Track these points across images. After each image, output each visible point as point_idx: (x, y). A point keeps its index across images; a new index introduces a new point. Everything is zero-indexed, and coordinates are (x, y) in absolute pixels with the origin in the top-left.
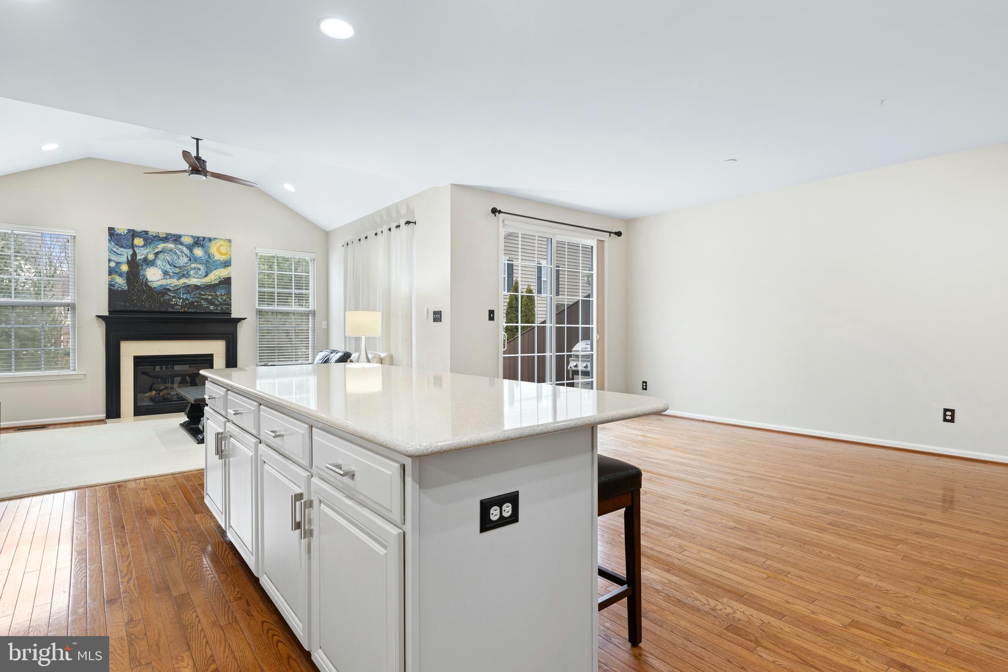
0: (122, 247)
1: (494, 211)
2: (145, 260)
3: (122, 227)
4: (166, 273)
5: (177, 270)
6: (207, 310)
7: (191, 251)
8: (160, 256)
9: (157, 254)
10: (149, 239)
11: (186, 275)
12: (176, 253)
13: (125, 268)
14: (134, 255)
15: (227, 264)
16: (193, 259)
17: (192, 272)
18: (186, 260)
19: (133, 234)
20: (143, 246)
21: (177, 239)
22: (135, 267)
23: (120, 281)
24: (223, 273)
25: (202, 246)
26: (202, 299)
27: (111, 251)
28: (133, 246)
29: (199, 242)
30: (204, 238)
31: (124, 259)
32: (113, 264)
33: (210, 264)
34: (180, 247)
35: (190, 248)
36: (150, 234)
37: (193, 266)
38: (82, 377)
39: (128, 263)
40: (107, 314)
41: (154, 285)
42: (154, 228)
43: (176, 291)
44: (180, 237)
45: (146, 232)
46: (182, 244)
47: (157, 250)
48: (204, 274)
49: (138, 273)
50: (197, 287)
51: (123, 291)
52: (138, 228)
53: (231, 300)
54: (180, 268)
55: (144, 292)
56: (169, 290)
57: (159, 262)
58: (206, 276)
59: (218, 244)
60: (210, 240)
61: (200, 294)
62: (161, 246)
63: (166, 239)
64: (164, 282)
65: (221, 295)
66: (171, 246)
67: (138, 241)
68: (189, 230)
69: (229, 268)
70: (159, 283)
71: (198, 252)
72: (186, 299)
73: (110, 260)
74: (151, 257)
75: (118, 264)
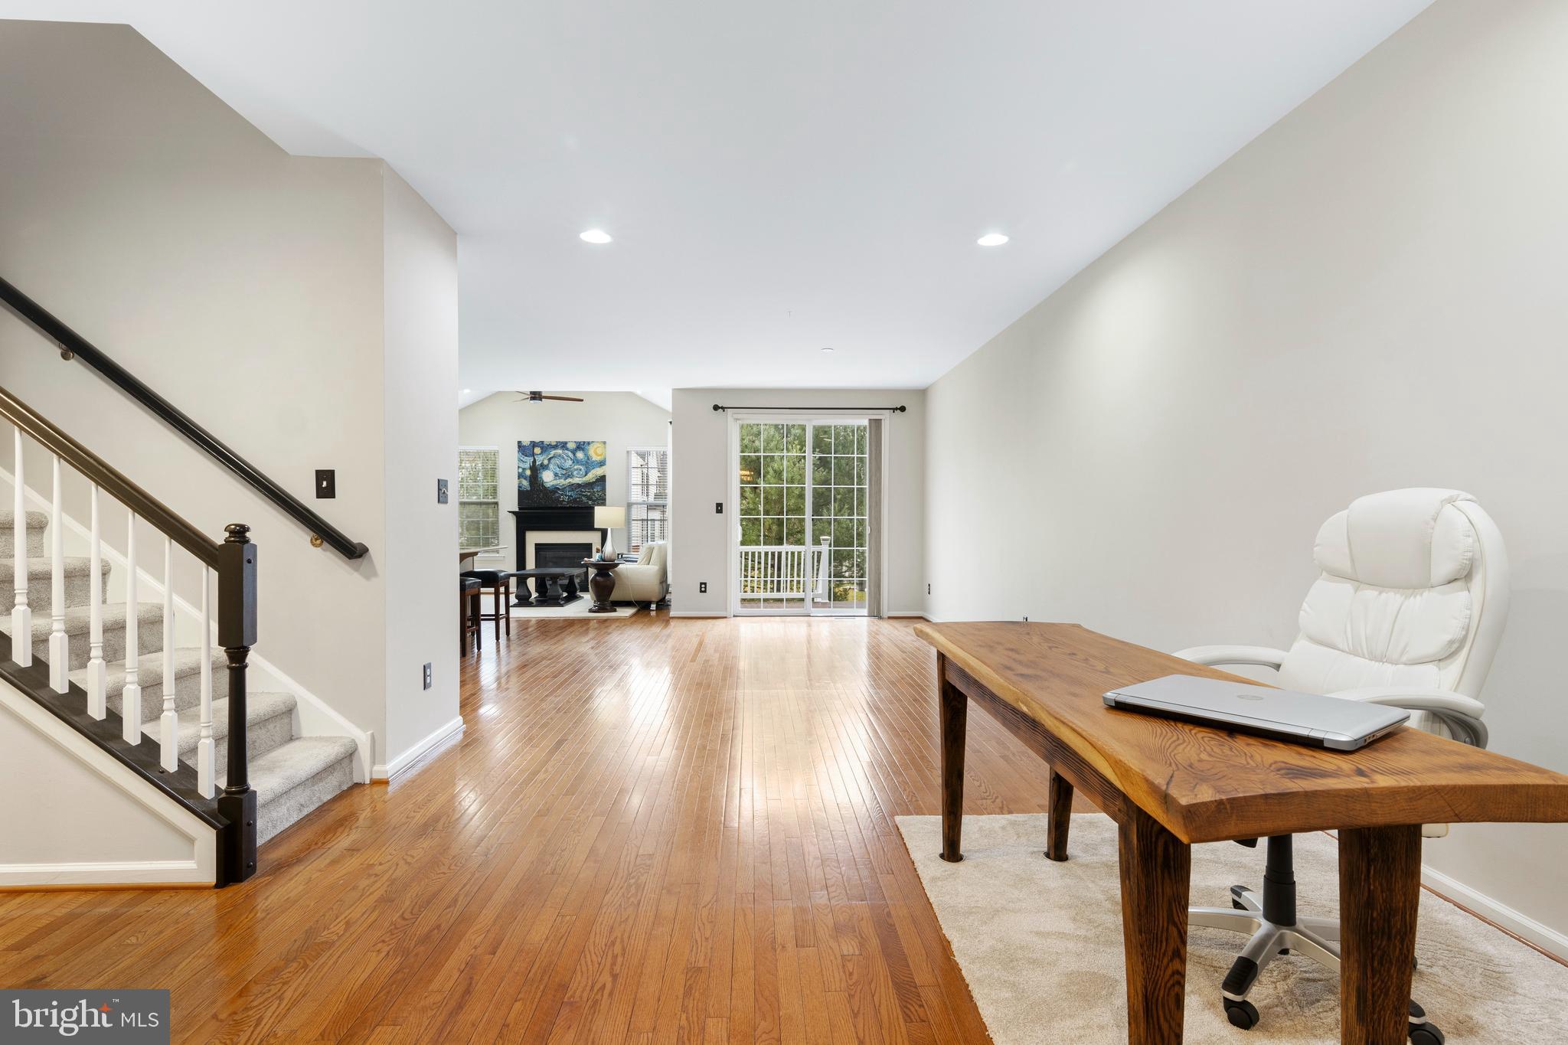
0: (526, 456)
1: (716, 408)
2: (542, 465)
3: (526, 441)
4: (556, 475)
5: (565, 472)
6: (587, 505)
7: (574, 454)
8: (552, 461)
9: (550, 459)
10: (545, 447)
11: (570, 476)
12: (563, 458)
13: (528, 473)
14: (534, 461)
15: (602, 463)
16: (576, 461)
17: (575, 473)
18: (570, 462)
19: (534, 444)
20: (540, 454)
21: (563, 445)
22: (536, 470)
23: (525, 483)
24: (598, 472)
25: (583, 450)
26: (584, 496)
27: (520, 460)
28: (533, 455)
29: (581, 446)
30: (584, 442)
31: (527, 466)
32: (520, 470)
33: (589, 465)
34: (566, 452)
35: (574, 452)
36: (545, 443)
37: (576, 467)
38: (502, 559)
39: (531, 468)
40: (517, 510)
41: (548, 485)
42: (550, 438)
43: (563, 490)
44: (566, 443)
45: (542, 442)
46: (567, 449)
47: (550, 456)
48: (584, 474)
49: (537, 476)
50: (579, 485)
51: (527, 491)
52: (537, 440)
53: (605, 495)
54: (566, 469)
55: (541, 491)
56: (559, 489)
57: (551, 466)
58: (586, 475)
59: (595, 447)
60: (589, 443)
61: (581, 491)
62: (553, 452)
63: (555, 447)
64: (555, 482)
65: (598, 491)
66: (559, 451)
67: (537, 450)
68: (572, 437)
69: (603, 467)
70: (551, 484)
71: (580, 455)
72: (571, 496)
73: (519, 467)
74: (546, 462)
75: (524, 469)
